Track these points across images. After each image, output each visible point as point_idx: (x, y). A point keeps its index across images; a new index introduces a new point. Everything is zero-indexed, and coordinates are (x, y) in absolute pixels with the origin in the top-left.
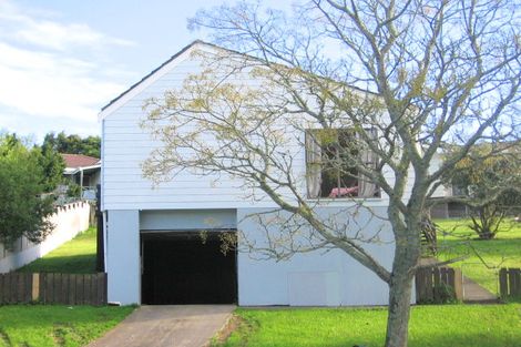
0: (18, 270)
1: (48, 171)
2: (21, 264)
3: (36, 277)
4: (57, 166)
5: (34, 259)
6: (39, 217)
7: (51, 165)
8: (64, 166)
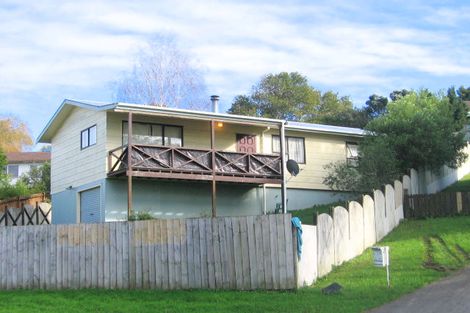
0: (444, 191)
1: (457, 116)
2: (444, 187)
3: (459, 195)
4: (463, 111)
5: (453, 181)
6: (455, 150)
7: (458, 111)
8: (467, 110)
